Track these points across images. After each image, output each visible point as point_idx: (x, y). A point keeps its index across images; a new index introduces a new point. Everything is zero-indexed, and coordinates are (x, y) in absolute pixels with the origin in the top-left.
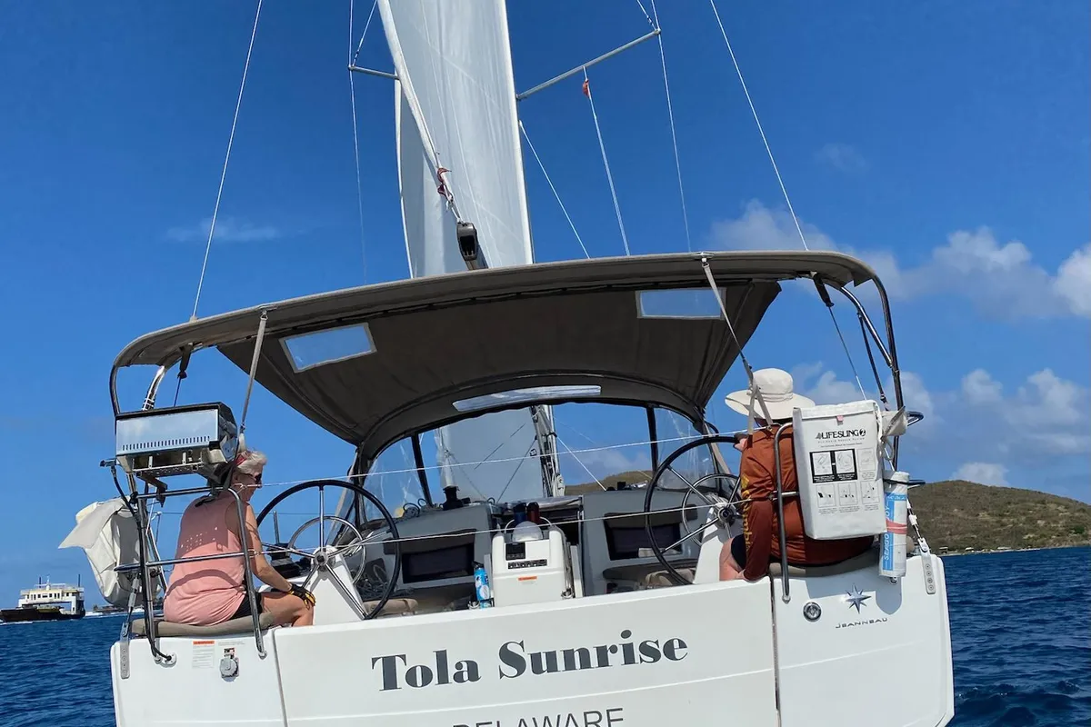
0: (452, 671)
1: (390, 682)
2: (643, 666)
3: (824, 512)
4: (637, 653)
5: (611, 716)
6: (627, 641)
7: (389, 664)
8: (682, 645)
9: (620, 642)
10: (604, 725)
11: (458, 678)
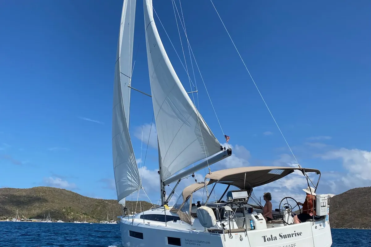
0: (273, 238)
1: (265, 241)
2: (297, 237)
3: (322, 212)
4: (296, 235)
5: (294, 245)
6: (295, 233)
7: (264, 237)
8: (302, 233)
9: (294, 233)
10: (294, 246)
11: (274, 239)
